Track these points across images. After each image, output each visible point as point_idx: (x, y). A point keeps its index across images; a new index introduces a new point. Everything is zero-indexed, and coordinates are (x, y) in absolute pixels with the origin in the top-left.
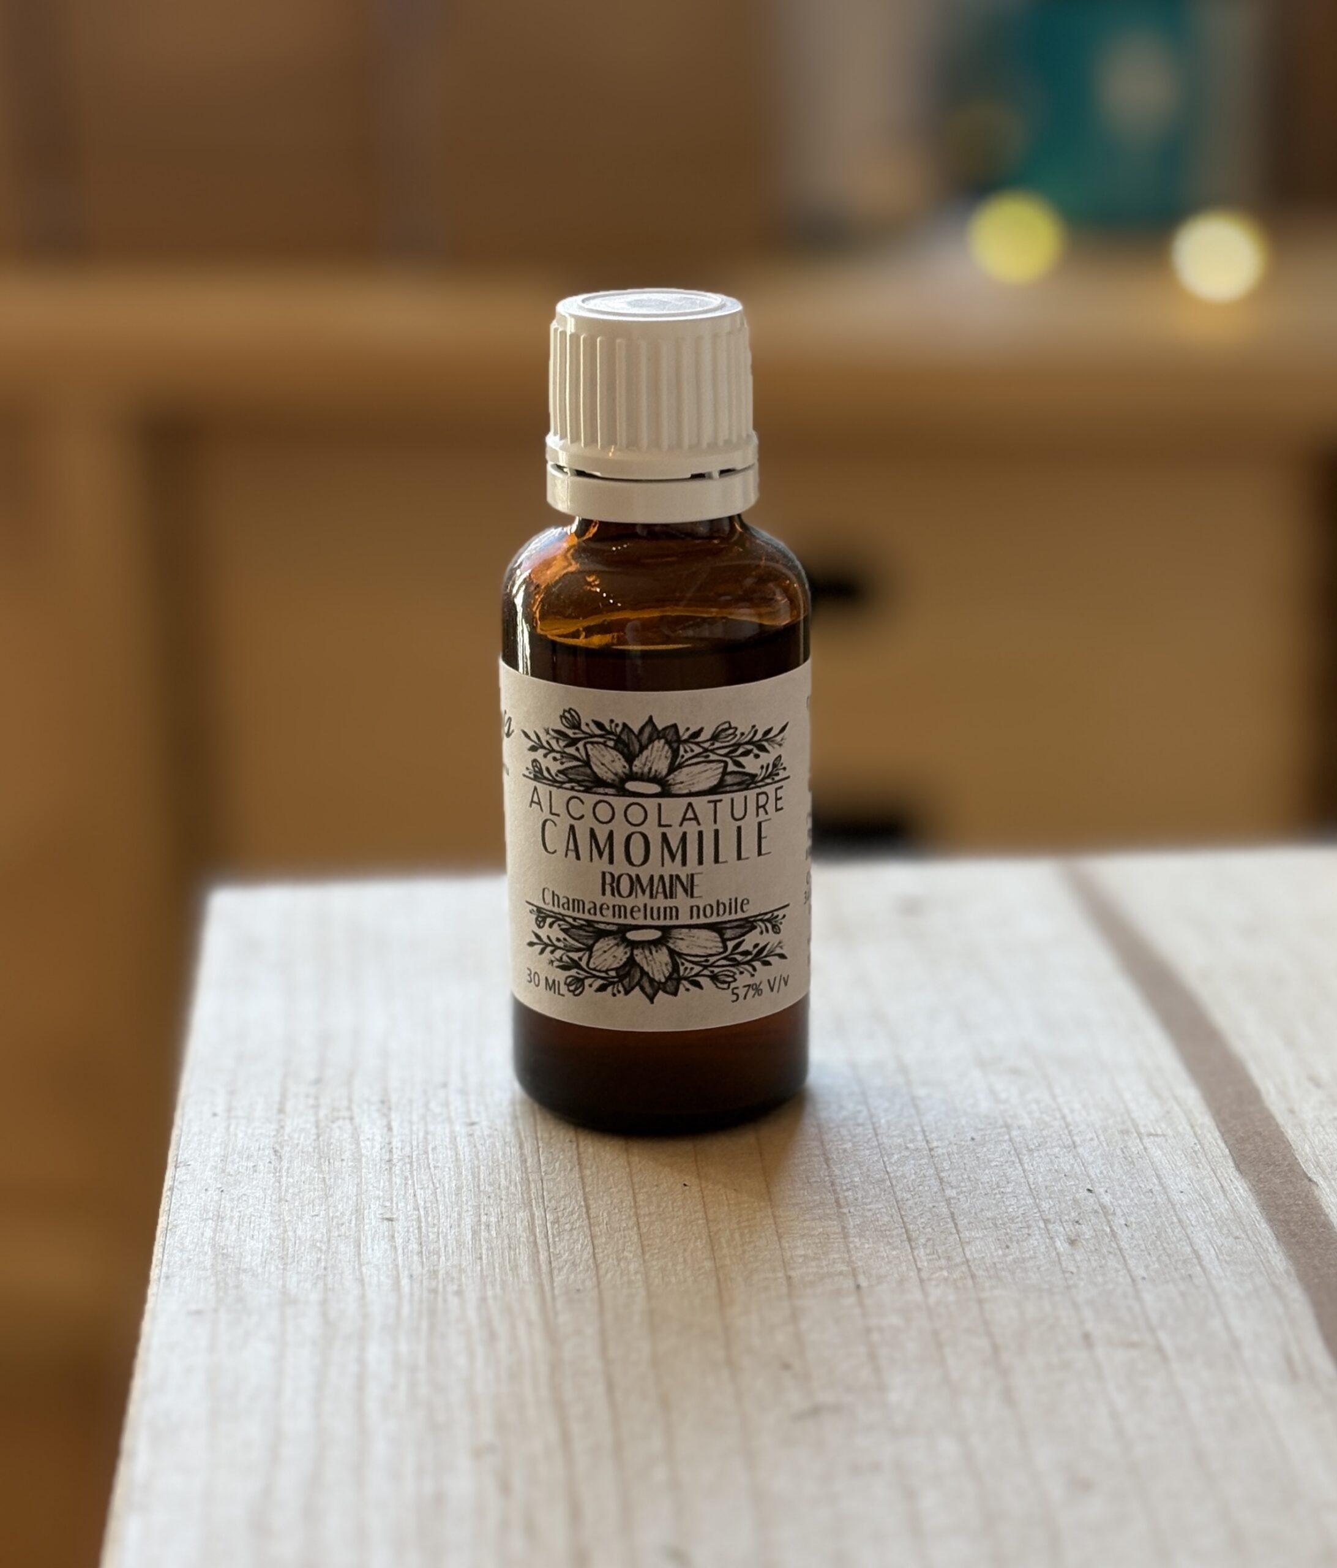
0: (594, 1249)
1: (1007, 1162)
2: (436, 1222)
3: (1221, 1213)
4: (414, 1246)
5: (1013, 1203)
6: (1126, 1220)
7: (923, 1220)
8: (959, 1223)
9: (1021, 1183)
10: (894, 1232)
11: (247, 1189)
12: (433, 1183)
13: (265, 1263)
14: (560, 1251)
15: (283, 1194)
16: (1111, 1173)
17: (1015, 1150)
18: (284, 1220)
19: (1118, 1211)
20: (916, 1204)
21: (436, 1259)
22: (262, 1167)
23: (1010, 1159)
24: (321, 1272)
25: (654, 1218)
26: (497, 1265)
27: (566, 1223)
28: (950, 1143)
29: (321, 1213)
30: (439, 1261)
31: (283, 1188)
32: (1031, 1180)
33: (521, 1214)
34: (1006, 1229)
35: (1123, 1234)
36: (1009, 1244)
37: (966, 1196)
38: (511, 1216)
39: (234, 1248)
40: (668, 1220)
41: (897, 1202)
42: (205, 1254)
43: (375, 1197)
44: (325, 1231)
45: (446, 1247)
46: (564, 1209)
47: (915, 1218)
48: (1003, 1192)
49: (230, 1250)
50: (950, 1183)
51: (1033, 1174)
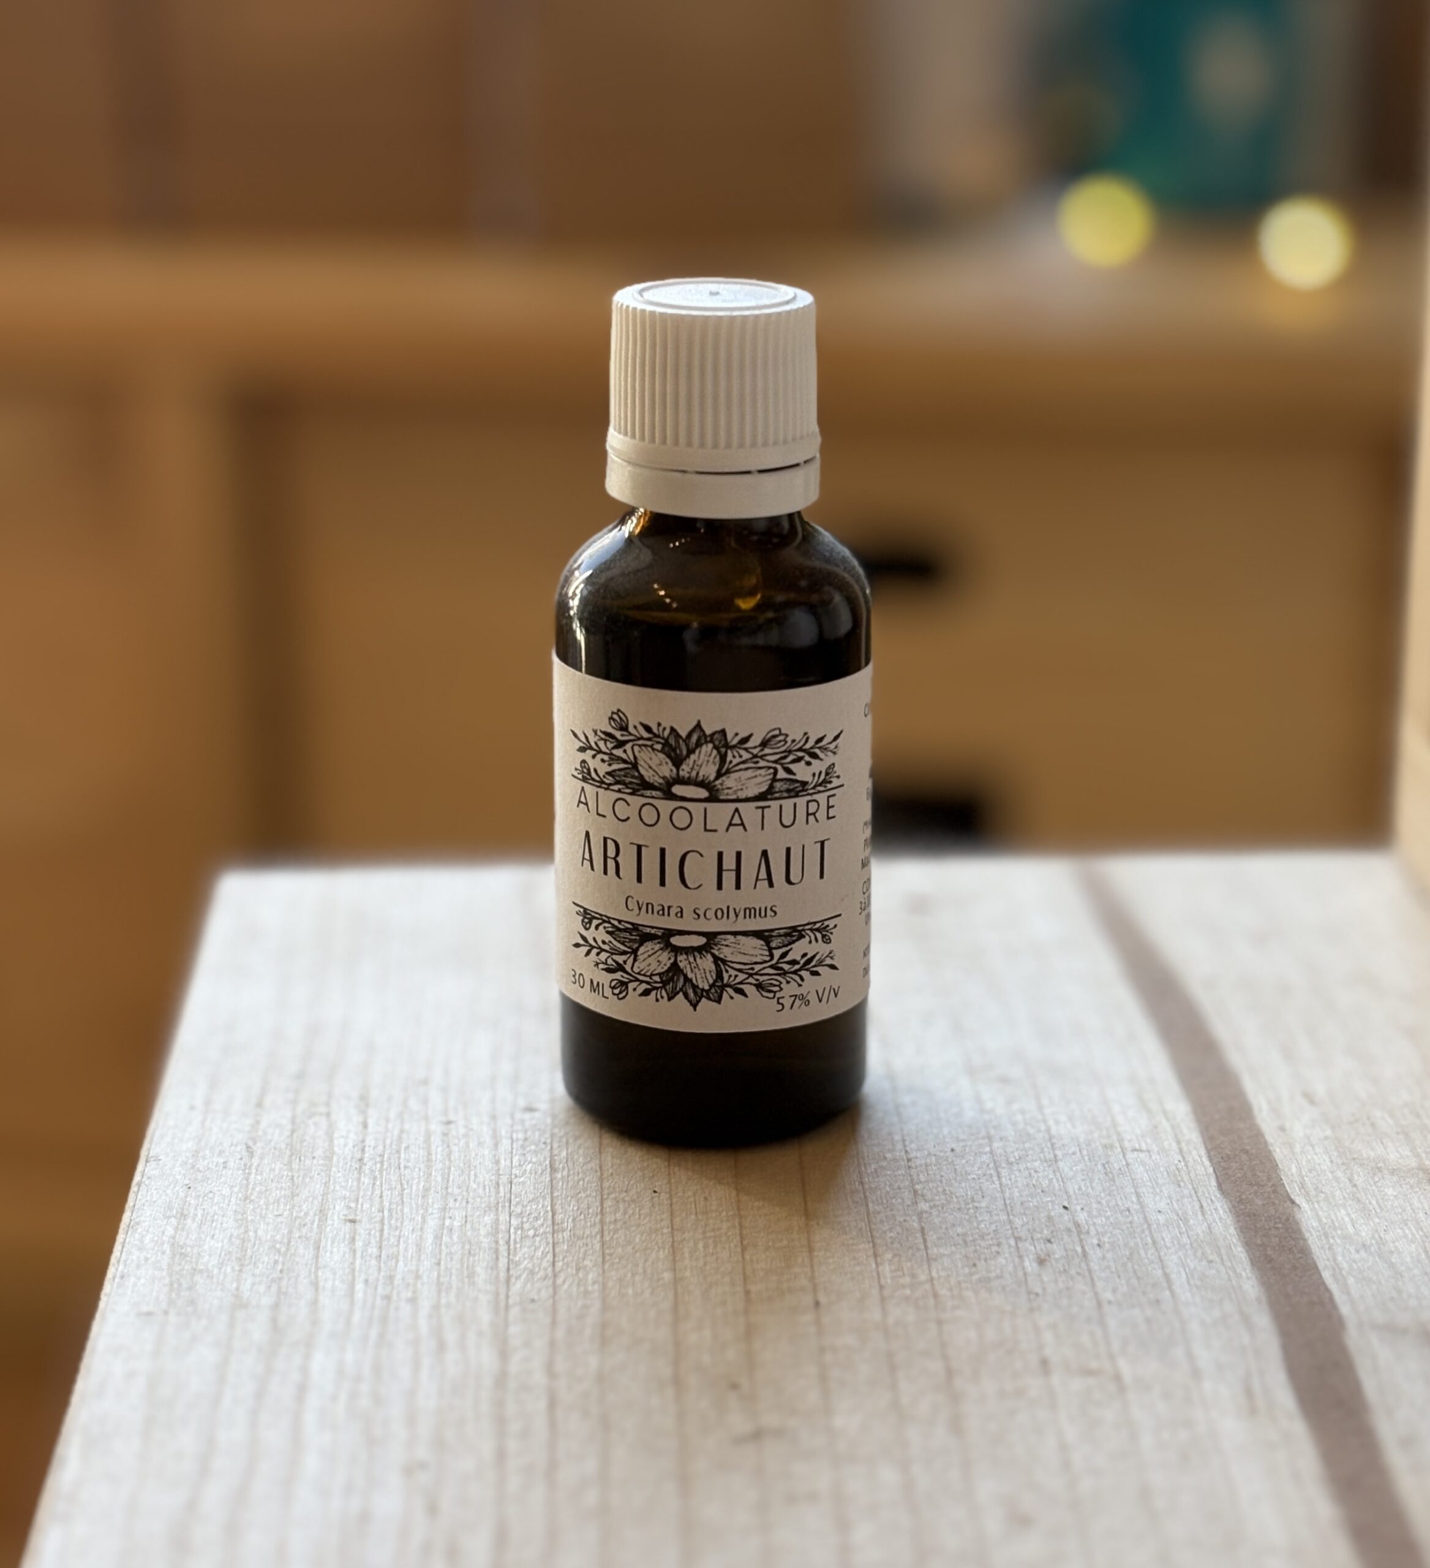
0: (554, 1257)
1: (985, 1175)
2: (399, 1224)
3: (1198, 1235)
4: (373, 1250)
5: (986, 1218)
6: (1100, 1240)
7: (892, 1234)
8: (928, 1238)
9: (996, 1197)
10: (862, 1247)
11: (214, 1186)
12: (401, 1184)
13: (222, 1263)
14: (520, 1258)
16: (1090, 1190)
17: (995, 1162)
18: (247, 1219)
19: (1092, 1228)
20: (887, 1217)
21: (394, 1264)
22: (232, 1164)
23: (989, 1172)
24: (275, 1275)
25: (619, 1224)
26: (454, 1271)
27: (529, 1230)
28: (929, 1154)
29: (285, 1213)
30: (396, 1266)
31: (251, 1186)
32: (1007, 1195)
33: (486, 1218)
34: (975, 1246)
35: (1094, 1254)
36: (976, 1262)
37: (938, 1210)
38: (475, 1220)
39: (193, 1247)
40: (633, 1228)
41: (868, 1214)
42: (164, 1253)
43: (341, 1197)
44: (286, 1232)
45: (406, 1250)
46: (529, 1214)
47: (885, 1232)
48: (976, 1207)
49: (189, 1249)
50: (922, 1196)
51: (1009, 1189)
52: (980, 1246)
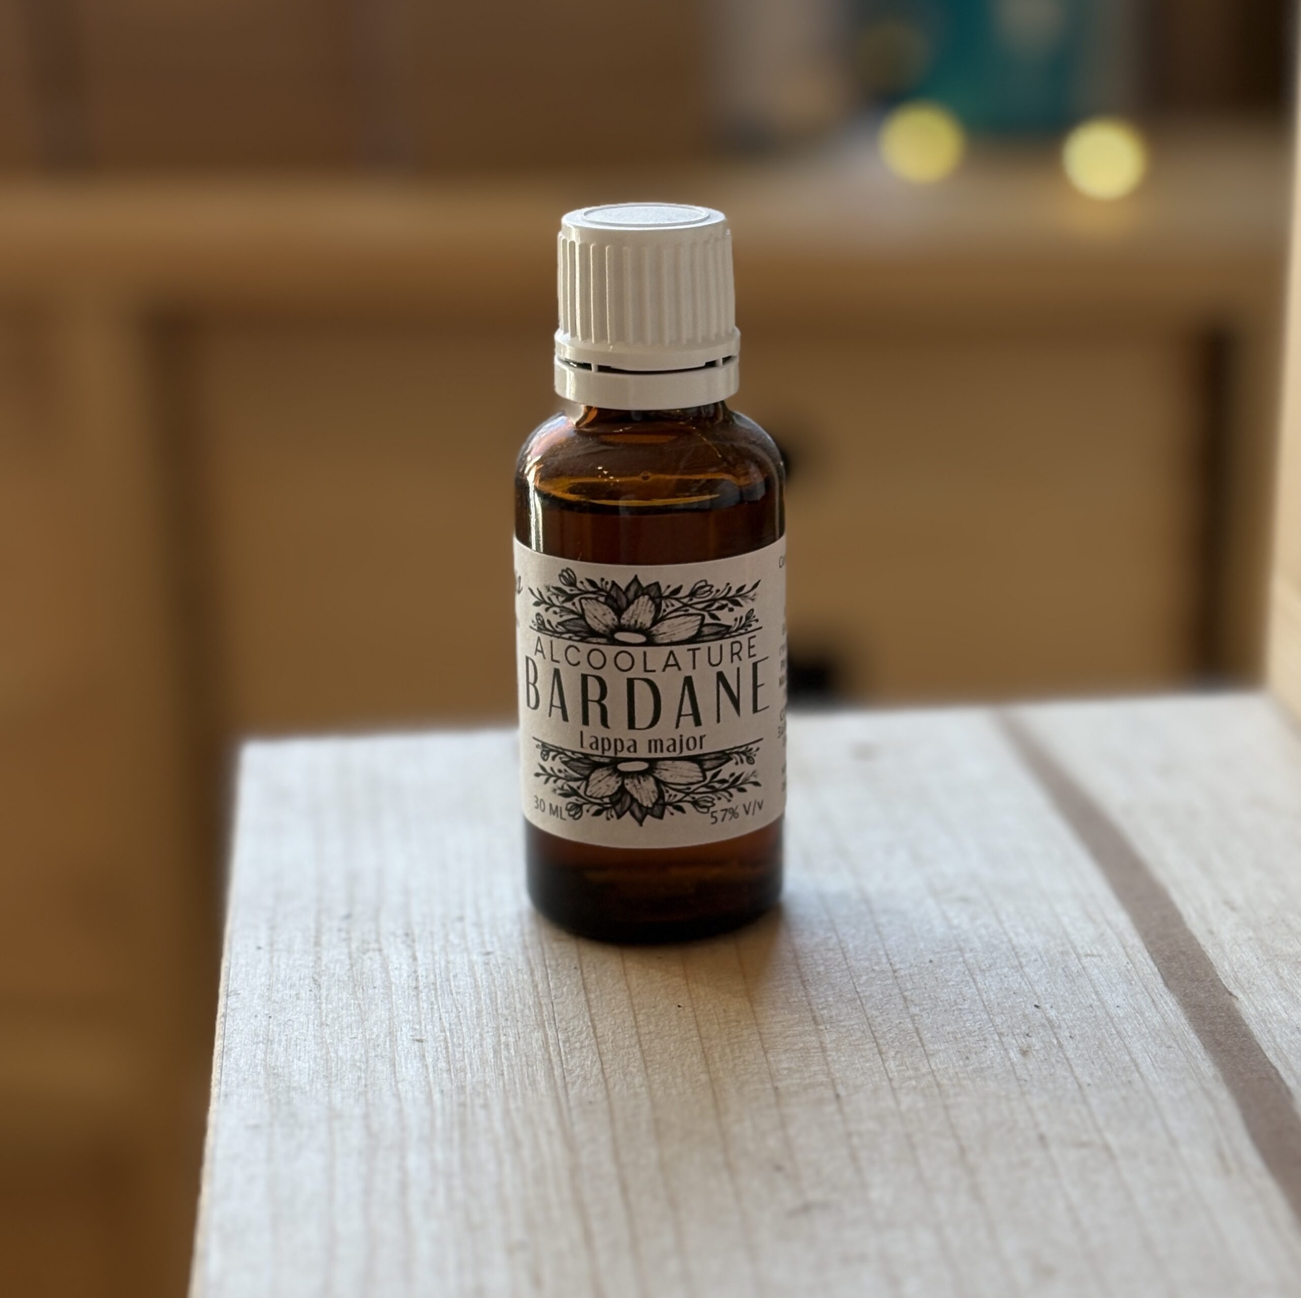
0: (602, 1064)
1: (962, 982)
2: (461, 1042)
3: (1154, 1025)
4: (442, 1065)
5: (970, 1018)
6: (1070, 1033)
7: (891, 1035)
8: (923, 1037)
9: (976, 1001)
10: (867, 1046)
11: (292, 1015)
12: (457, 1008)
13: (312, 1081)
14: (572, 1067)
15: (324, 1019)
16: (1055, 990)
17: (969, 970)
18: (326, 1042)
19: (1063, 1024)
20: (884, 1020)
21: (463, 1076)
22: (303, 995)
23: (965, 979)
24: (361, 1089)
25: (653, 1036)
26: (517, 1081)
27: (576, 1042)
28: (911, 965)
29: (359, 1036)
30: (465, 1077)
31: (324, 1013)
32: (985, 997)
33: (536, 1034)
34: (965, 1042)
35: (1069, 1045)
36: (968, 1055)
37: (928, 1013)
38: (527, 1036)
39: (283, 1068)
40: (666, 1038)
41: (868, 1019)
42: (259, 1073)
43: (405, 1021)
44: (363, 1052)
45: (471, 1065)
46: (574, 1029)
47: (884, 1033)
48: (960, 1009)
49: (280, 1070)
50: (912, 1001)
51: (985, 992)
52: (969, 1041)
